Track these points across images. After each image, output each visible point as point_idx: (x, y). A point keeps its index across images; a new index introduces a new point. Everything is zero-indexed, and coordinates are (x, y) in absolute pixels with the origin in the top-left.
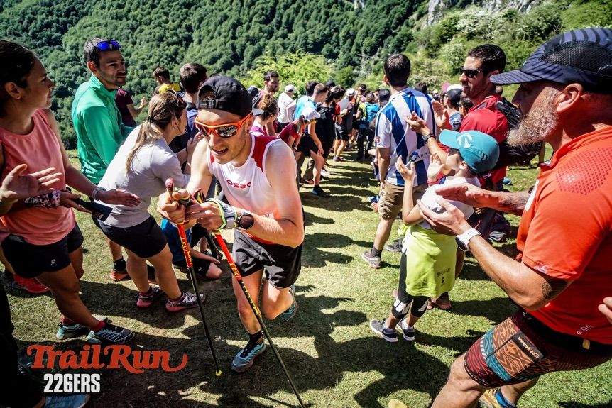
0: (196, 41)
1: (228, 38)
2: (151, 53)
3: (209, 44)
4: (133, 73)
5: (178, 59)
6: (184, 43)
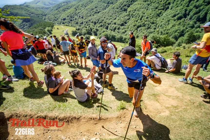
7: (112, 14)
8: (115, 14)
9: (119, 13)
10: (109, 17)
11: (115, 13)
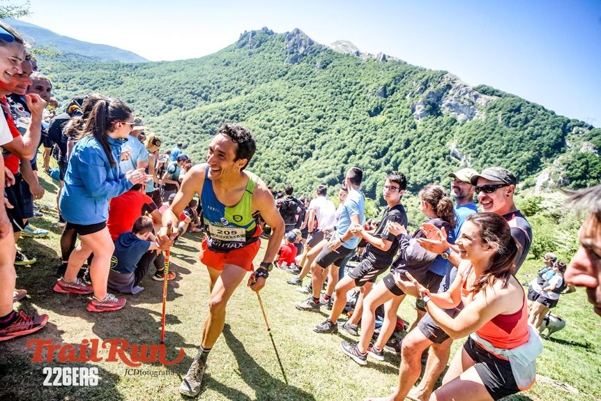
0: (314, 157)
1: (341, 161)
2: (276, 157)
3: (323, 162)
4: (257, 167)
5: (295, 166)
6: (304, 156)
7: (178, 134)
8: (187, 136)
9: (198, 136)
10: (168, 138)
11: (186, 133)
